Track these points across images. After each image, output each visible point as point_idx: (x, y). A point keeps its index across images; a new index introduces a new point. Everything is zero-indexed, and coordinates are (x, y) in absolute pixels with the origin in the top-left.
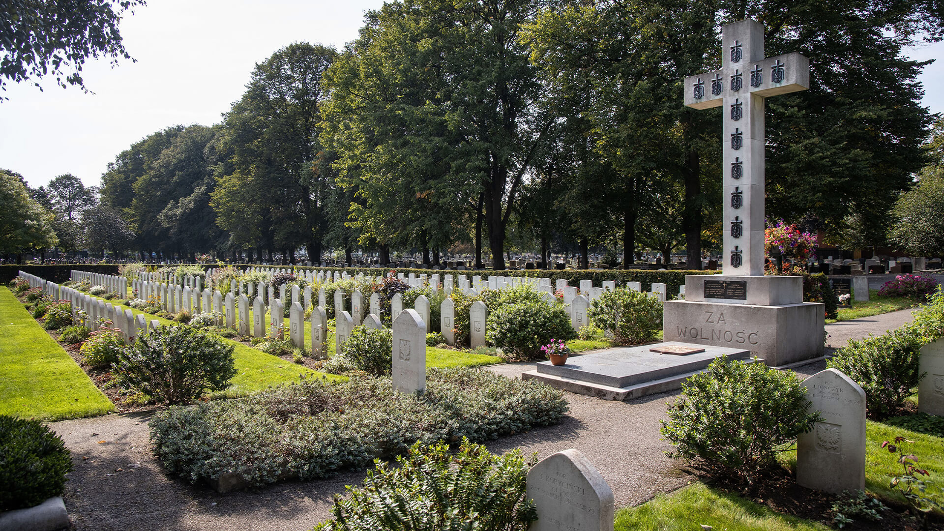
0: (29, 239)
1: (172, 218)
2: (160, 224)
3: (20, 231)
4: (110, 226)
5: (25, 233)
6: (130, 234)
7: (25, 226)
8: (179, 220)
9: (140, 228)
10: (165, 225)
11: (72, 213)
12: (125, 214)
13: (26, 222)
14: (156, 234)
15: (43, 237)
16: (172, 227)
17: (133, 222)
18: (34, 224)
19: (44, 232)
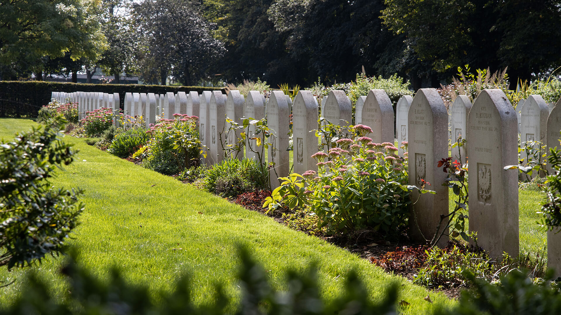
0: (62, 38)
1: (292, 13)
2: (271, 25)
3: (47, 24)
4: (183, 31)
5: (57, 28)
6: (216, 47)
7: (55, 14)
8: (307, 17)
9: (233, 35)
10: (281, 28)
11: (115, 9)
12: (207, 8)
13: (58, 6)
14: (263, 45)
15: (84, 37)
16: (291, 30)
17: (221, 23)
18: (70, 12)
19: (87, 28)
